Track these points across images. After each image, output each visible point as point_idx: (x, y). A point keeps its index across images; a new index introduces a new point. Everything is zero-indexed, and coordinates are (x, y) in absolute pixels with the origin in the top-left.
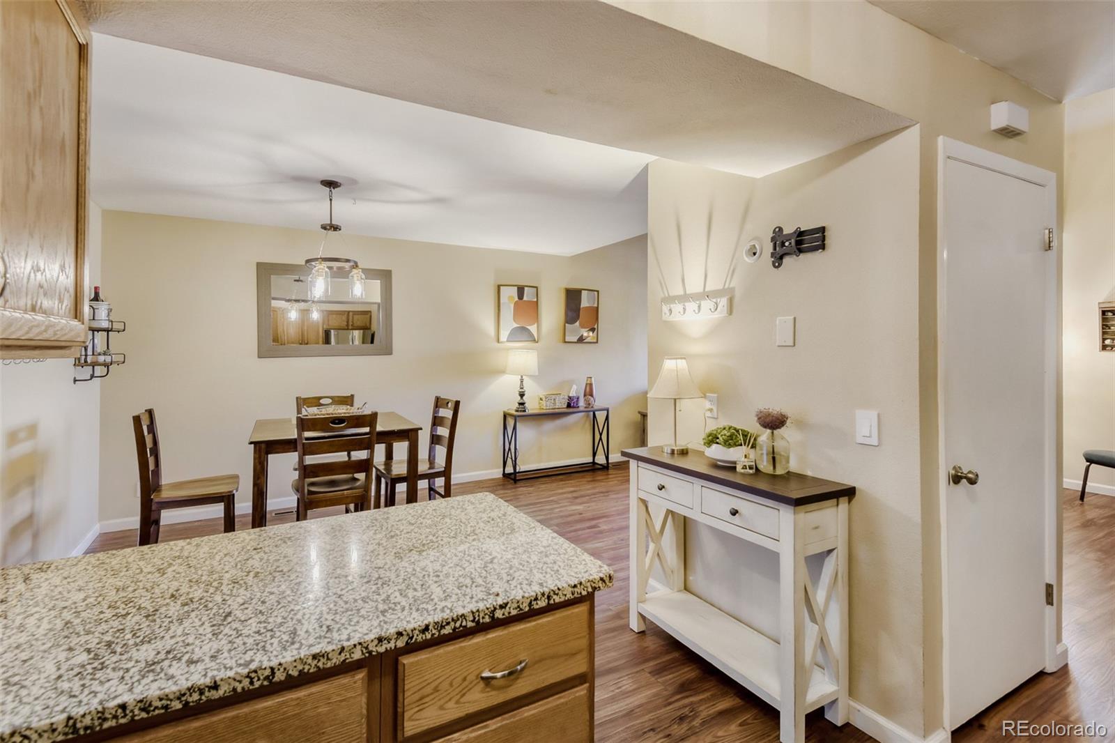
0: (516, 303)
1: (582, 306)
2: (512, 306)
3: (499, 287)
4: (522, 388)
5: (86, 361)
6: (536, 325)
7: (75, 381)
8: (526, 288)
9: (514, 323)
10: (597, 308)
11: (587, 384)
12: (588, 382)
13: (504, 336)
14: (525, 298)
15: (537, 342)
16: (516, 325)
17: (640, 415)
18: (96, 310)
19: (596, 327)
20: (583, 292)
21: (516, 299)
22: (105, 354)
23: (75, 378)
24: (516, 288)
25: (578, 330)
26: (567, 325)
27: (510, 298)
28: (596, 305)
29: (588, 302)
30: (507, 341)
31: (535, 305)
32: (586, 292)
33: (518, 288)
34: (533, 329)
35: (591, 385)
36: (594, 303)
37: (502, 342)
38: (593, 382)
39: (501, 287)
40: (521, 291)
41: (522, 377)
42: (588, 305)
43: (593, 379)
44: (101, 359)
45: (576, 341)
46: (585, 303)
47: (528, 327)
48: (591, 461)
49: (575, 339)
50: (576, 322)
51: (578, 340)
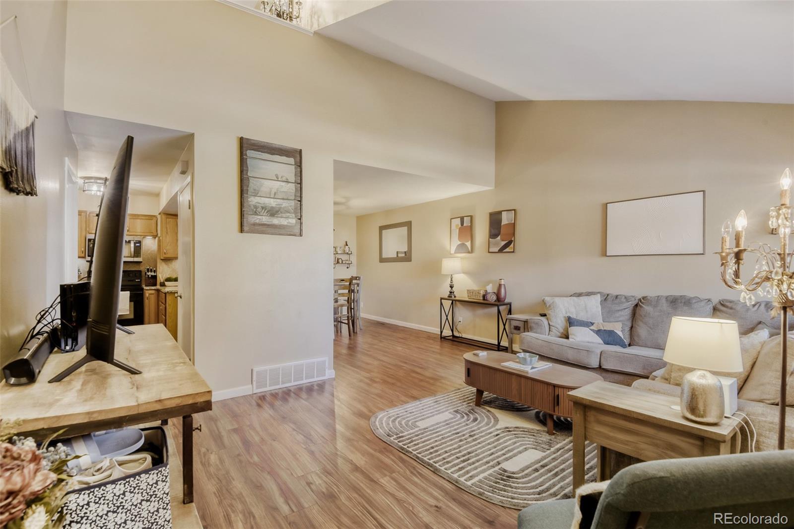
0: (460, 229)
1: (502, 224)
2: (458, 230)
3: (451, 219)
4: (452, 283)
6: (471, 241)
8: (465, 218)
9: (459, 241)
11: (500, 285)
12: (502, 283)
13: (453, 250)
14: (465, 225)
15: (471, 253)
16: (460, 243)
19: (513, 239)
20: (503, 212)
21: (460, 226)
24: (459, 219)
25: (500, 242)
26: (490, 239)
27: (457, 225)
28: (513, 222)
29: (507, 221)
30: (455, 253)
31: (471, 228)
32: (506, 212)
33: (461, 219)
34: (468, 244)
36: (512, 221)
37: (452, 254)
42: (507, 223)
45: (497, 251)
46: (506, 219)
47: (465, 243)
49: (496, 250)
50: (499, 238)
51: (499, 251)
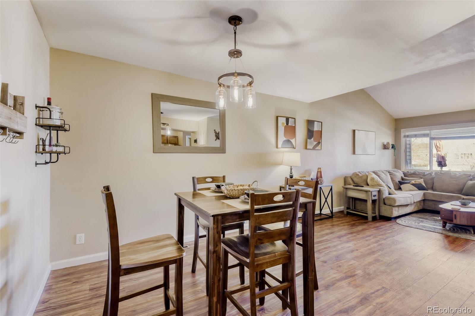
0: (285, 127)
1: (314, 130)
2: (283, 128)
3: (277, 117)
4: (292, 173)
5: (44, 150)
6: (294, 139)
7: (37, 164)
8: (290, 119)
10: (321, 131)
11: (318, 172)
12: (319, 170)
13: (280, 144)
14: (289, 124)
15: (295, 148)
16: (285, 139)
17: (343, 188)
18: (52, 112)
19: (320, 141)
20: (315, 122)
21: (285, 125)
22: (56, 146)
23: (36, 162)
24: (285, 118)
25: (312, 143)
26: (307, 139)
27: (283, 123)
28: (320, 130)
29: (317, 129)
30: (281, 147)
31: (293, 128)
33: (286, 119)
34: (293, 141)
35: (321, 172)
37: (279, 148)
38: (322, 171)
39: (279, 117)
40: (287, 119)
41: (291, 167)
43: (322, 169)
44: (54, 149)
46: (316, 127)
47: (290, 140)
48: (319, 213)
49: (311, 147)
50: (312, 139)
51: (313, 148)
